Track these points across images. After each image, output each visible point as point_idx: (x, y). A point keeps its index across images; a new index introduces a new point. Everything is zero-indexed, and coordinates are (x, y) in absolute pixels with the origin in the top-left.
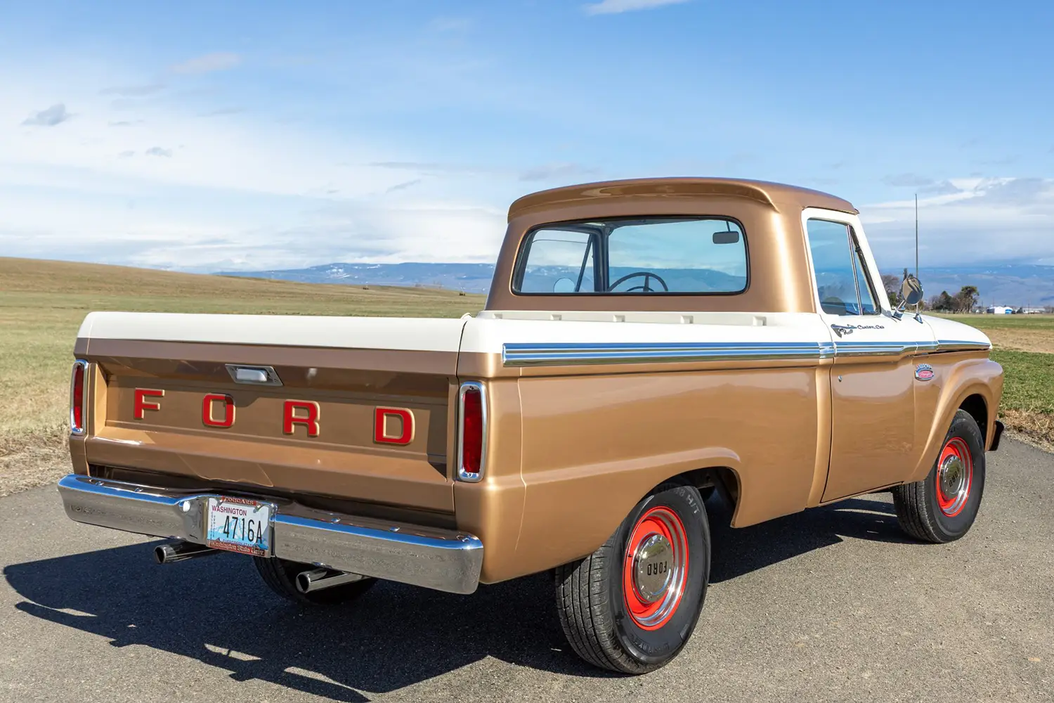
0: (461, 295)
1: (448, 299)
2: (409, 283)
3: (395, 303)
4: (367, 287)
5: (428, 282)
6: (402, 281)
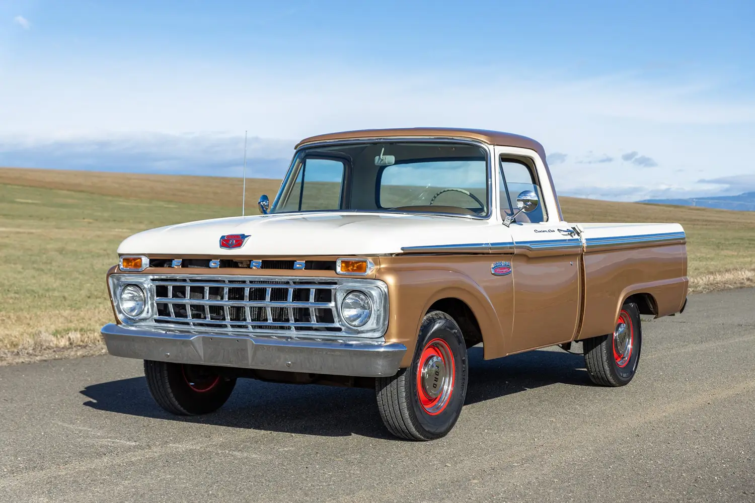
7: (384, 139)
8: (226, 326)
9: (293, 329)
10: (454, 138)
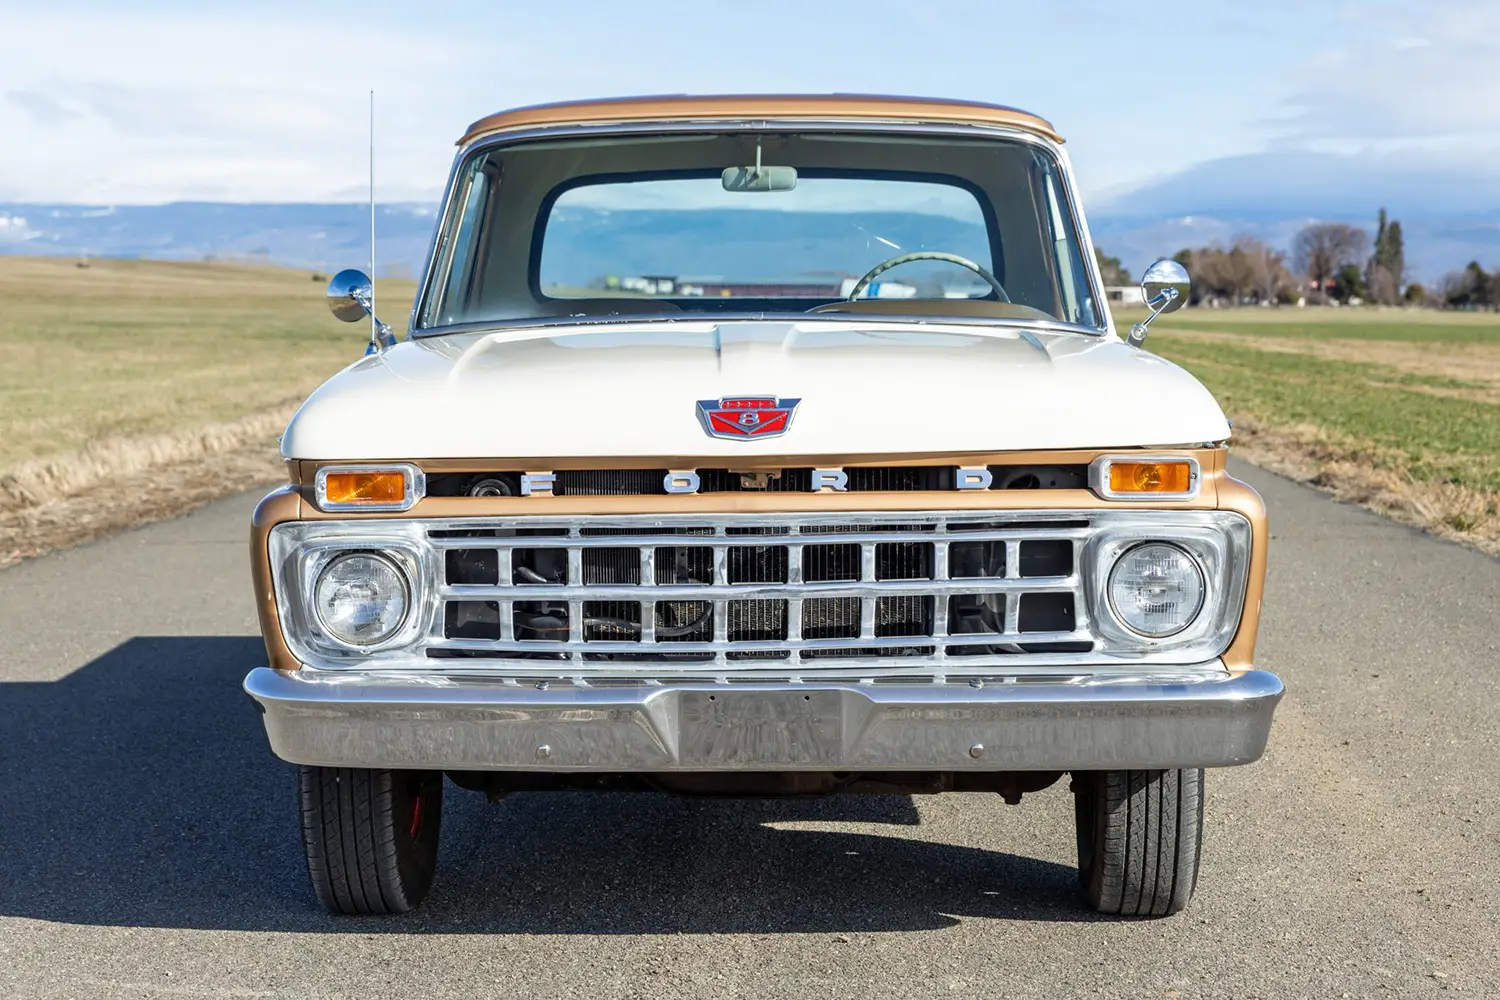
0: (316, 278)
1: (285, 289)
2: (190, 252)
3: (157, 300)
4: (85, 261)
5: (234, 252)
6: (167, 247)
7: (767, 122)
8: (709, 657)
9: (941, 653)
10: (973, 123)
